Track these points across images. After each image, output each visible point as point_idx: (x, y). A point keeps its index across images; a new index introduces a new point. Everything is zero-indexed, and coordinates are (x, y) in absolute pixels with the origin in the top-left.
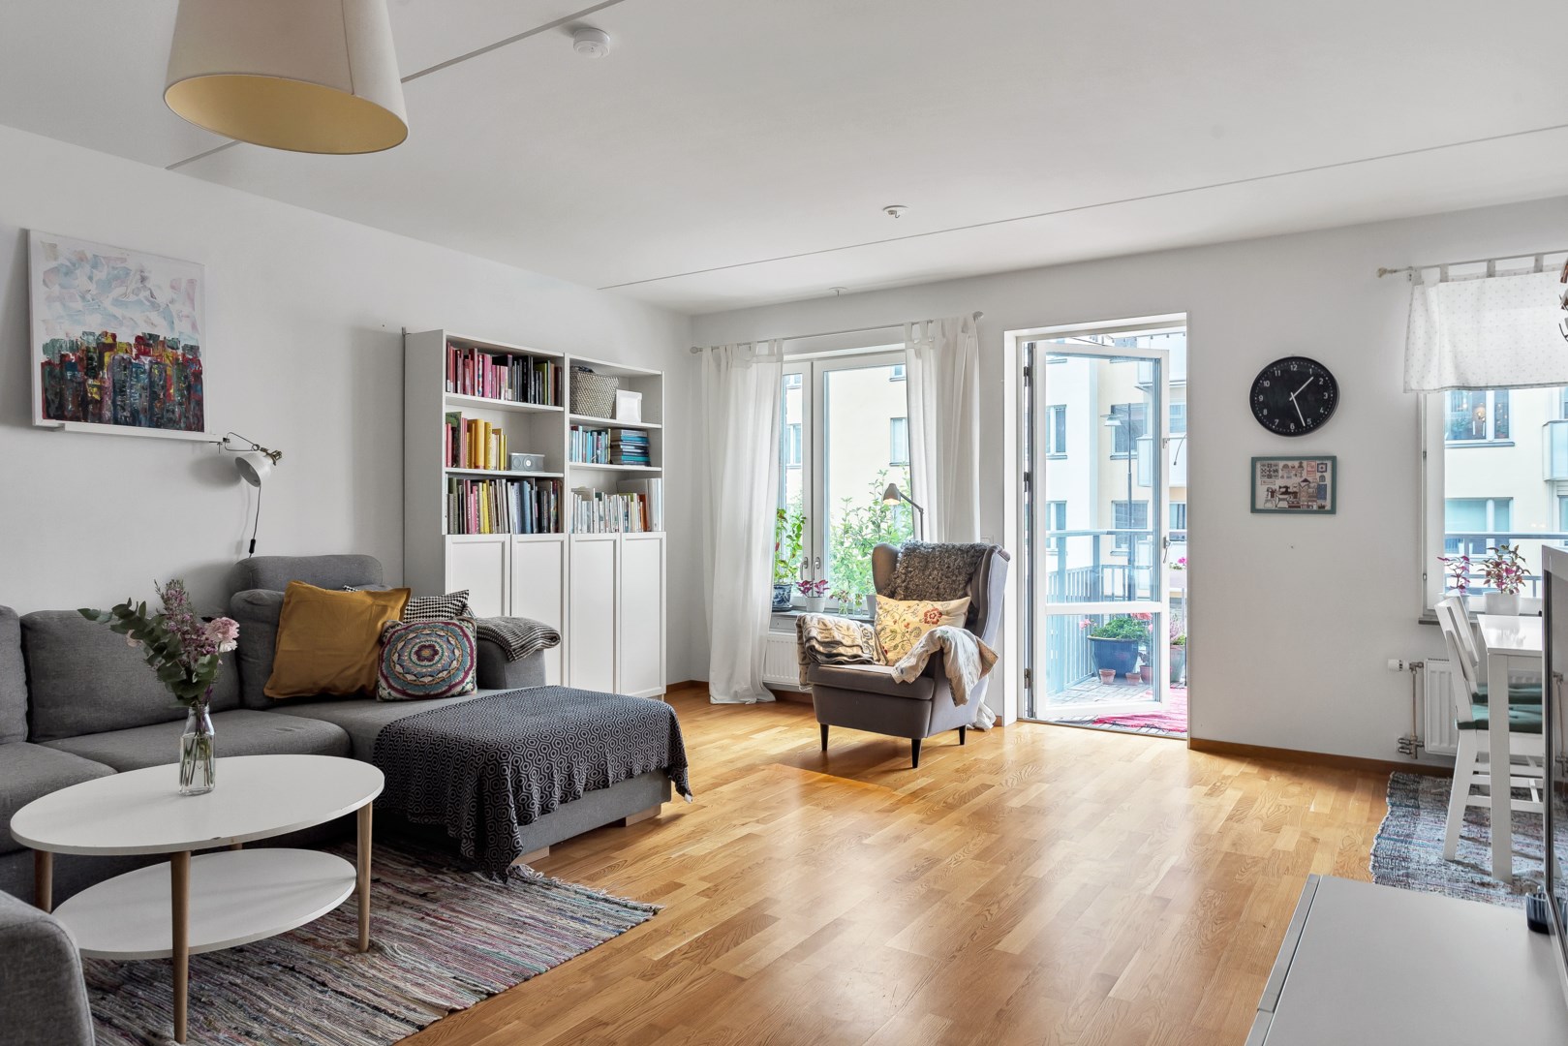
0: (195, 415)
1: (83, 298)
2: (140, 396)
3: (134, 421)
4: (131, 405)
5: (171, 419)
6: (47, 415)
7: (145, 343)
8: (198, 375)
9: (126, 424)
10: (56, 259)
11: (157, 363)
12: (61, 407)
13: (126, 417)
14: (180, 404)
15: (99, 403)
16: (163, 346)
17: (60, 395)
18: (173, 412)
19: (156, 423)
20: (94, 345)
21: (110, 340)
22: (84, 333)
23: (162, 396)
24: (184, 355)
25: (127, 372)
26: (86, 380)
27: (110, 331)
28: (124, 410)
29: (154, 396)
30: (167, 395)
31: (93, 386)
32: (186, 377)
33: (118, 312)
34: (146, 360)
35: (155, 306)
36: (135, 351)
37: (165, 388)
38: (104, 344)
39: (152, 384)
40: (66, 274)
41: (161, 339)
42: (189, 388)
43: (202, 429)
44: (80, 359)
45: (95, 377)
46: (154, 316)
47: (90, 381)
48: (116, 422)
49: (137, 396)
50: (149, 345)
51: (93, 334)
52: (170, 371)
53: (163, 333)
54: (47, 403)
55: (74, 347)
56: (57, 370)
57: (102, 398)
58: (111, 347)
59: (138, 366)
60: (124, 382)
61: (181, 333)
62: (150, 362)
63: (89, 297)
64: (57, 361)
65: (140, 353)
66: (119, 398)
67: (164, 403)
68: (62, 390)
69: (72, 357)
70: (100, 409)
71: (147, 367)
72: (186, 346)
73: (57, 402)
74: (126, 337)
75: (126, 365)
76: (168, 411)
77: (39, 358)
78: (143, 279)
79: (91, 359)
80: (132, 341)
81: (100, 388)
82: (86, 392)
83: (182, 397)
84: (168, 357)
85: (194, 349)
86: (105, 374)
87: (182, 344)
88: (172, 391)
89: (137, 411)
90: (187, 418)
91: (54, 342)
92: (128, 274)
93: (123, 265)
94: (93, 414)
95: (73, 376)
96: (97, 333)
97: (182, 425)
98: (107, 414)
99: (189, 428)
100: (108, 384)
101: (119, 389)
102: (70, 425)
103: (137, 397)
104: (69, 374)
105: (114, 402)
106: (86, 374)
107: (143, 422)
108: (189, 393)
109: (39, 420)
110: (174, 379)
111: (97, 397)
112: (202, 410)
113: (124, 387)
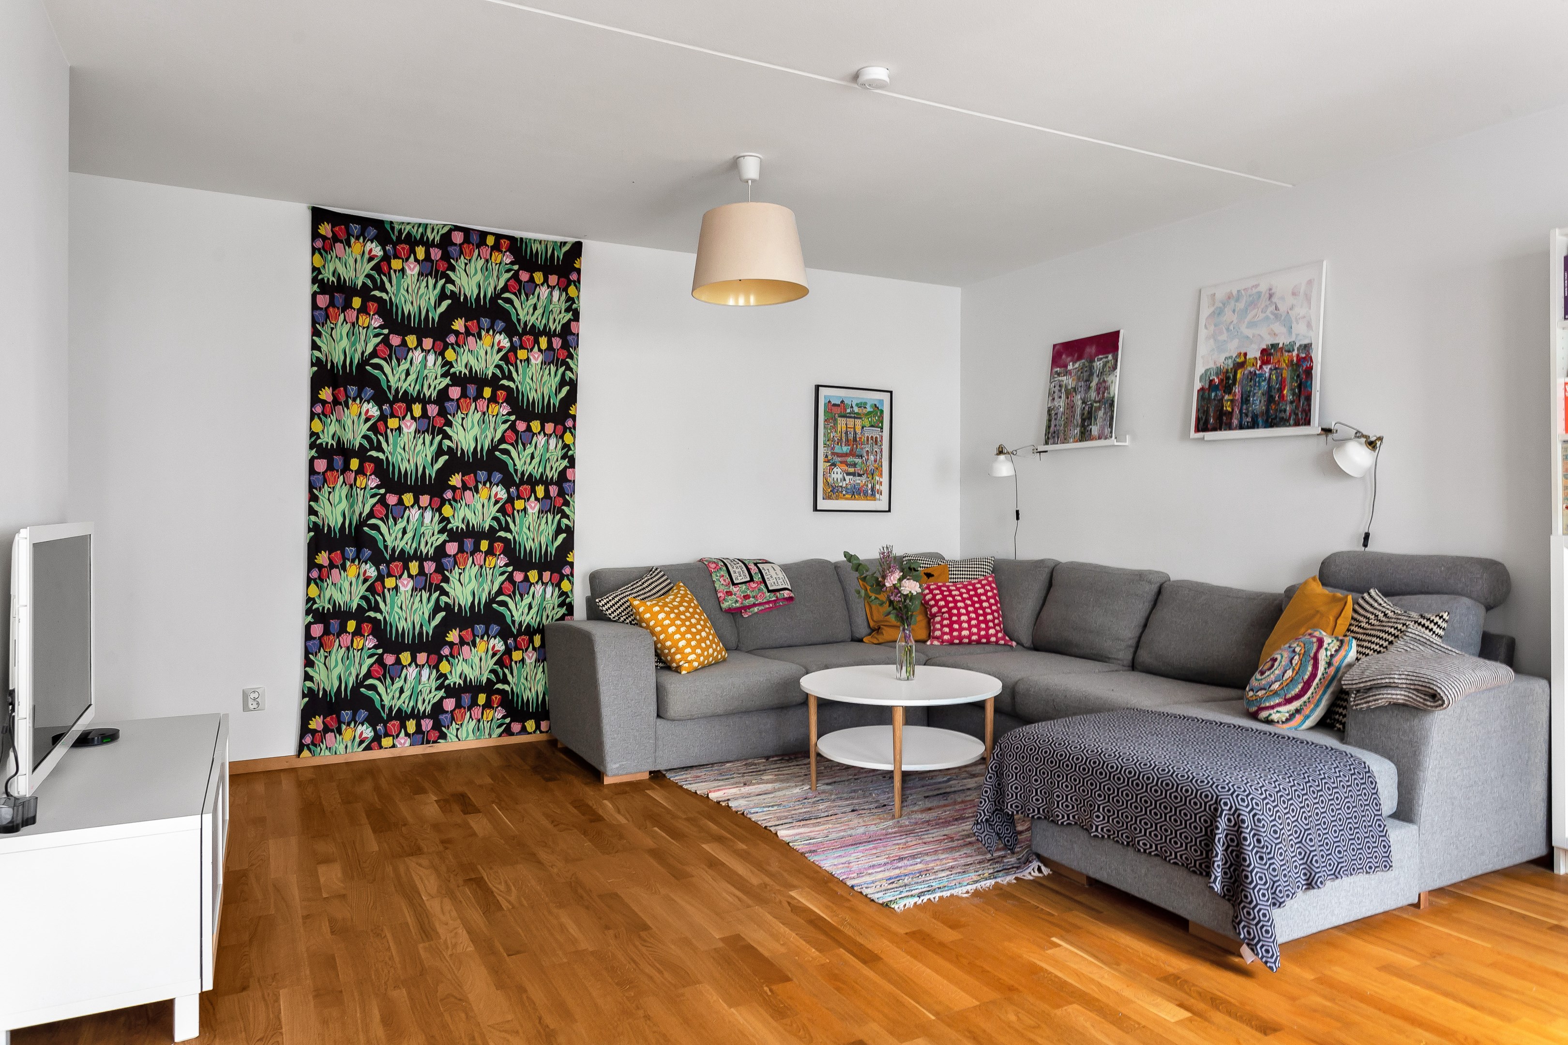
0: (1304, 411)
1: (1228, 329)
2: (1260, 401)
3: (1254, 425)
4: (1253, 411)
5: (1283, 418)
6: (1198, 429)
7: (1267, 354)
8: (1309, 372)
9: (1248, 428)
10: (1213, 305)
11: (1276, 369)
12: (1207, 422)
13: (1248, 423)
14: (1292, 402)
15: (1231, 414)
16: (1282, 351)
17: (1206, 412)
18: (1285, 411)
19: (1271, 423)
20: (1231, 366)
21: (1242, 359)
22: (1226, 358)
23: (1277, 398)
24: (1298, 356)
25: (1252, 383)
26: (1223, 397)
27: (1243, 351)
28: (1247, 415)
29: (1270, 399)
30: (1282, 397)
31: (1228, 400)
32: (1298, 376)
33: (1249, 332)
34: (1267, 369)
35: (1277, 317)
36: (1259, 363)
37: (1281, 390)
38: (1238, 363)
39: (1270, 387)
40: (1219, 314)
41: (1281, 345)
42: (1300, 387)
43: (1307, 422)
44: (1221, 381)
45: (1230, 393)
46: (1278, 328)
47: (1226, 397)
48: (1241, 427)
49: (1258, 402)
50: (1271, 354)
51: (1231, 357)
52: (1286, 374)
53: (1282, 340)
54: (1198, 420)
55: (1219, 371)
56: (1206, 394)
57: (1233, 410)
58: (1242, 365)
59: (1261, 376)
60: (1249, 392)
61: (1297, 335)
62: (1271, 369)
63: (1231, 327)
64: (1207, 386)
65: (1264, 363)
66: (1245, 407)
67: (1279, 404)
68: (1208, 408)
69: (1217, 380)
70: (1231, 419)
71: (1267, 375)
72: (1300, 346)
73: (1204, 418)
74: (1254, 353)
75: (1253, 375)
76: (1281, 411)
77: (1198, 385)
78: (1271, 296)
79: (1228, 378)
80: (1258, 355)
81: (1232, 401)
82: (1223, 406)
83: (1293, 395)
84: (1284, 361)
85: (1307, 347)
86: (1237, 389)
87: (1297, 345)
88: (1285, 392)
89: (1257, 416)
90: (1297, 415)
91: (1206, 371)
92: (1260, 297)
93: (1257, 290)
94: (1226, 424)
95: (1216, 395)
96: (1234, 357)
97: (1292, 422)
98: (1235, 422)
99: (1297, 424)
100: (1238, 397)
101: (1245, 400)
102: (1209, 435)
103: (1258, 404)
104: (1213, 394)
105: (1241, 411)
106: (1224, 392)
107: (1260, 424)
108: (1300, 391)
109: (1193, 435)
110: (1288, 381)
111: (1229, 409)
112: (1309, 405)
113: (1249, 396)
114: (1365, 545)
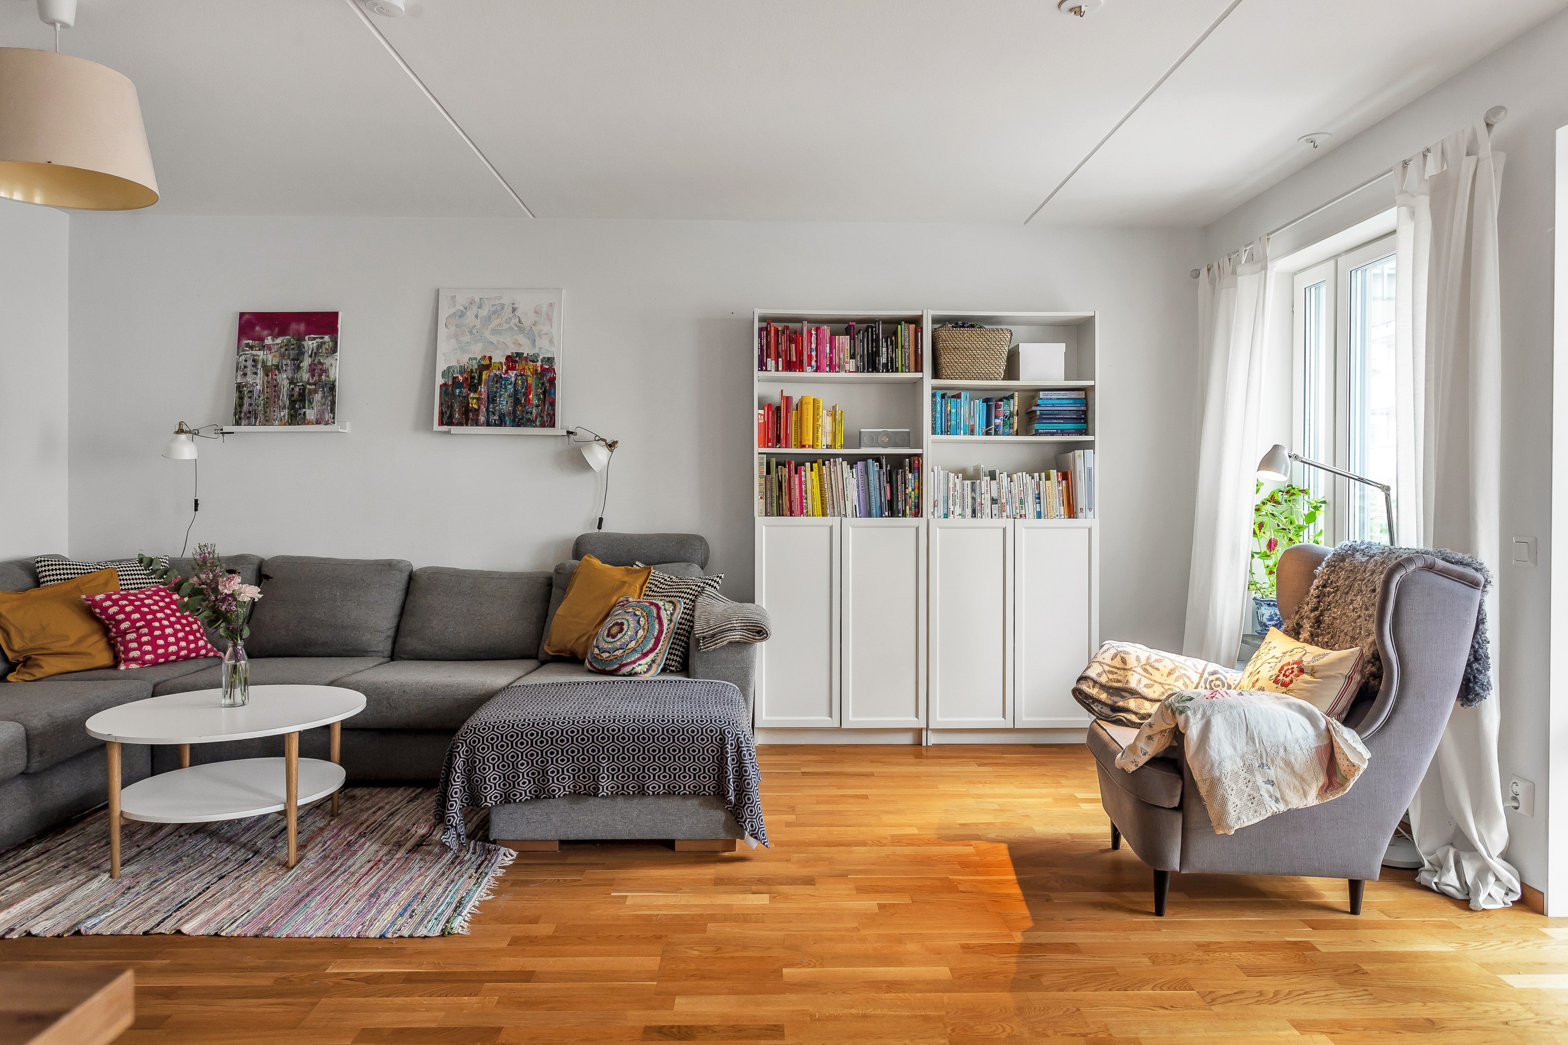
0: (548, 414)
1: (471, 332)
2: (507, 402)
3: (501, 423)
4: (500, 411)
5: (529, 419)
6: (441, 423)
7: (512, 361)
8: (552, 381)
9: (496, 425)
10: (454, 306)
11: (521, 375)
12: (451, 416)
13: (495, 420)
14: (537, 406)
15: (477, 411)
16: (526, 361)
17: (451, 407)
18: (531, 413)
19: (518, 422)
20: (476, 367)
21: (487, 362)
22: (470, 359)
23: (523, 401)
24: (542, 366)
25: (498, 385)
26: (469, 394)
27: (488, 355)
28: (494, 414)
29: (517, 402)
30: (528, 401)
31: (473, 398)
32: (543, 384)
33: (494, 339)
34: (512, 374)
35: (521, 329)
36: (504, 367)
37: (526, 394)
38: (483, 365)
39: (516, 391)
40: (461, 316)
41: (525, 355)
42: (544, 393)
43: (553, 425)
44: (466, 379)
45: (475, 392)
46: (521, 339)
47: (472, 395)
48: (488, 424)
49: (504, 403)
50: (516, 362)
51: (475, 359)
52: (530, 380)
53: (527, 351)
54: (442, 414)
55: (462, 370)
56: (450, 389)
57: (479, 407)
58: (488, 367)
59: (506, 379)
60: (496, 393)
61: (540, 348)
62: (516, 375)
63: (475, 331)
64: (450, 383)
65: (509, 368)
66: (491, 406)
67: (525, 406)
68: (452, 403)
69: (461, 378)
70: (478, 415)
71: (513, 379)
72: (544, 358)
73: (448, 413)
74: (499, 358)
75: (498, 379)
76: (527, 413)
77: (439, 381)
78: (514, 310)
79: (473, 378)
80: (503, 360)
81: (478, 399)
82: (468, 403)
83: (539, 400)
84: (529, 369)
85: (550, 360)
86: (483, 388)
87: (541, 357)
88: (531, 396)
89: (504, 415)
90: (542, 417)
91: (449, 368)
92: (503, 308)
93: (500, 302)
94: (472, 420)
95: (461, 392)
96: (479, 358)
97: (538, 423)
98: (482, 419)
99: (543, 425)
100: (484, 396)
101: (492, 399)
102: (454, 429)
103: (504, 404)
104: (458, 391)
105: (487, 410)
106: (469, 390)
107: (508, 423)
108: (545, 397)
109: (436, 427)
110: (533, 387)
111: (475, 406)
112: (554, 410)
113: (496, 397)
114: (599, 527)
